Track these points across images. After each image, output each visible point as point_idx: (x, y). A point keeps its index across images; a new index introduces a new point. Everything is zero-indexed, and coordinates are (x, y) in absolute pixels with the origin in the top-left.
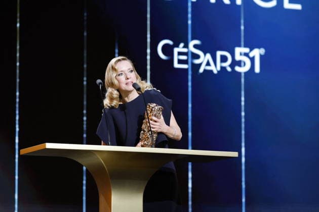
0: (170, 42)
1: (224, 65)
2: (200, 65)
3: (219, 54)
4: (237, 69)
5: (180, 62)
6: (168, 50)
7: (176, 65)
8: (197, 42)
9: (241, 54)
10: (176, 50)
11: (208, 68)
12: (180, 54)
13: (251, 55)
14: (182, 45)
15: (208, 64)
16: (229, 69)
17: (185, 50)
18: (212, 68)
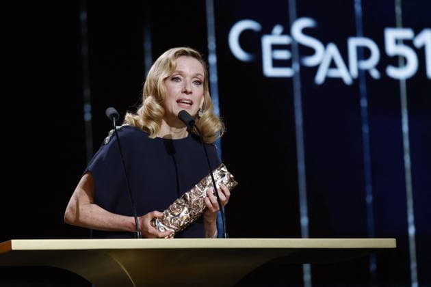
0: (255, 26)
1: (365, 65)
2: (315, 69)
3: (354, 43)
4: (392, 72)
5: (277, 63)
6: (251, 41)
7: (269, 71)
9: (397, 42)
10: (267, 41)
11: (334, 73)
13: (418, 42)
14: (278, 30)
15: (333, 65)
16: (375, 74)
17: (285, 40)
18: (341, 72)
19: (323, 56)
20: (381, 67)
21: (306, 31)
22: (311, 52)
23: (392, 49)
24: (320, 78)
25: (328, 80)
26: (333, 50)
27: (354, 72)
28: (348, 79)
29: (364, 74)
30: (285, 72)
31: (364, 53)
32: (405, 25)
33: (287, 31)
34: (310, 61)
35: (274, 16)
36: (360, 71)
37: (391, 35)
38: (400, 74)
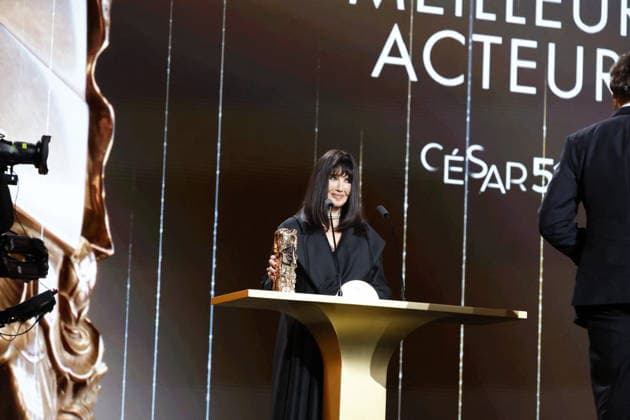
0: (440, 147)
1: (516, 181)
3: (509, 165)
4: (536, 188)
5: (452, 175)
6: (435, 158)
7: (447, 180)
8: (478, 147)
9: (541, 167)
10: (447, 158)
11: (493, 186)
12: (452, 163)
14: (456, 151)
15: (493, 180)
16: (523, 188)
17: (461, 159)
18: (499, 185)
19: (487, 172)
20: (528, 184)
21: (475, 154)
22: (479, 169)
23: (537, 172)
24: (483, 189)
25: (487, 188)
26: (494, 168)
27: (508, 187)
28: (503, 192)
29: (515, 187)
30: (460, 182)
31: (516, 173)
32: (547, 157)
33: (462, 153)
34: (477, 176)
35: (455, 142)
36: (512, 185)
37: (537, 161)
38: (542, 190)
